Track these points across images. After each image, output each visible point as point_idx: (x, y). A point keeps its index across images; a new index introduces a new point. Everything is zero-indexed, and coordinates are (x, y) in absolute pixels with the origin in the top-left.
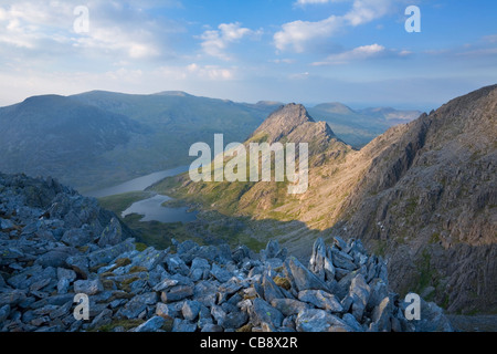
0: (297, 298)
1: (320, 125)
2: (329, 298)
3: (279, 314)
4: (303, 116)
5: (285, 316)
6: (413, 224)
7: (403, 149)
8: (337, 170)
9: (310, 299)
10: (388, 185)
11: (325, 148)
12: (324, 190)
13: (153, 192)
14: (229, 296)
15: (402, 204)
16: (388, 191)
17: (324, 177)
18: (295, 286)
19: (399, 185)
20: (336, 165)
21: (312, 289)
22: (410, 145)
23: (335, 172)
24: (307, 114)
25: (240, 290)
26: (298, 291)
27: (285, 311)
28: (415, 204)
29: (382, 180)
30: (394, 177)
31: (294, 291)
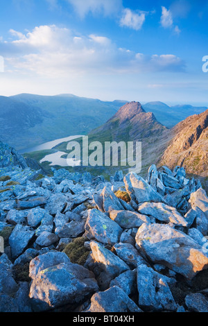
0: (136, 210)
1: (149, 114)
2: (171, 211)
3: (117, 227)
4: (140, 109)
5: (123, 229)
6: (197, 170)
7: (195, 128)
8: (157, 140)
9: (150, 212)
10: (185, 148)
11: (151, 127)
12: (149, 151)
13: (56, 150)
14: (76, 205)
15: (192, 159)
16: (185, 152)
17: (149, 143)
18: (135, 199)
19: (191, 149)
20: (156, 137)
21: (152, 201)
22: (199, 126)
23: (156, 141)
24: (142, 108)
25: (86, 201)
26: (137, 203)
27: (123, 224)
28: (199, 160)
29: (182, 146)
30: (188, 144)
31: (134, 203)
